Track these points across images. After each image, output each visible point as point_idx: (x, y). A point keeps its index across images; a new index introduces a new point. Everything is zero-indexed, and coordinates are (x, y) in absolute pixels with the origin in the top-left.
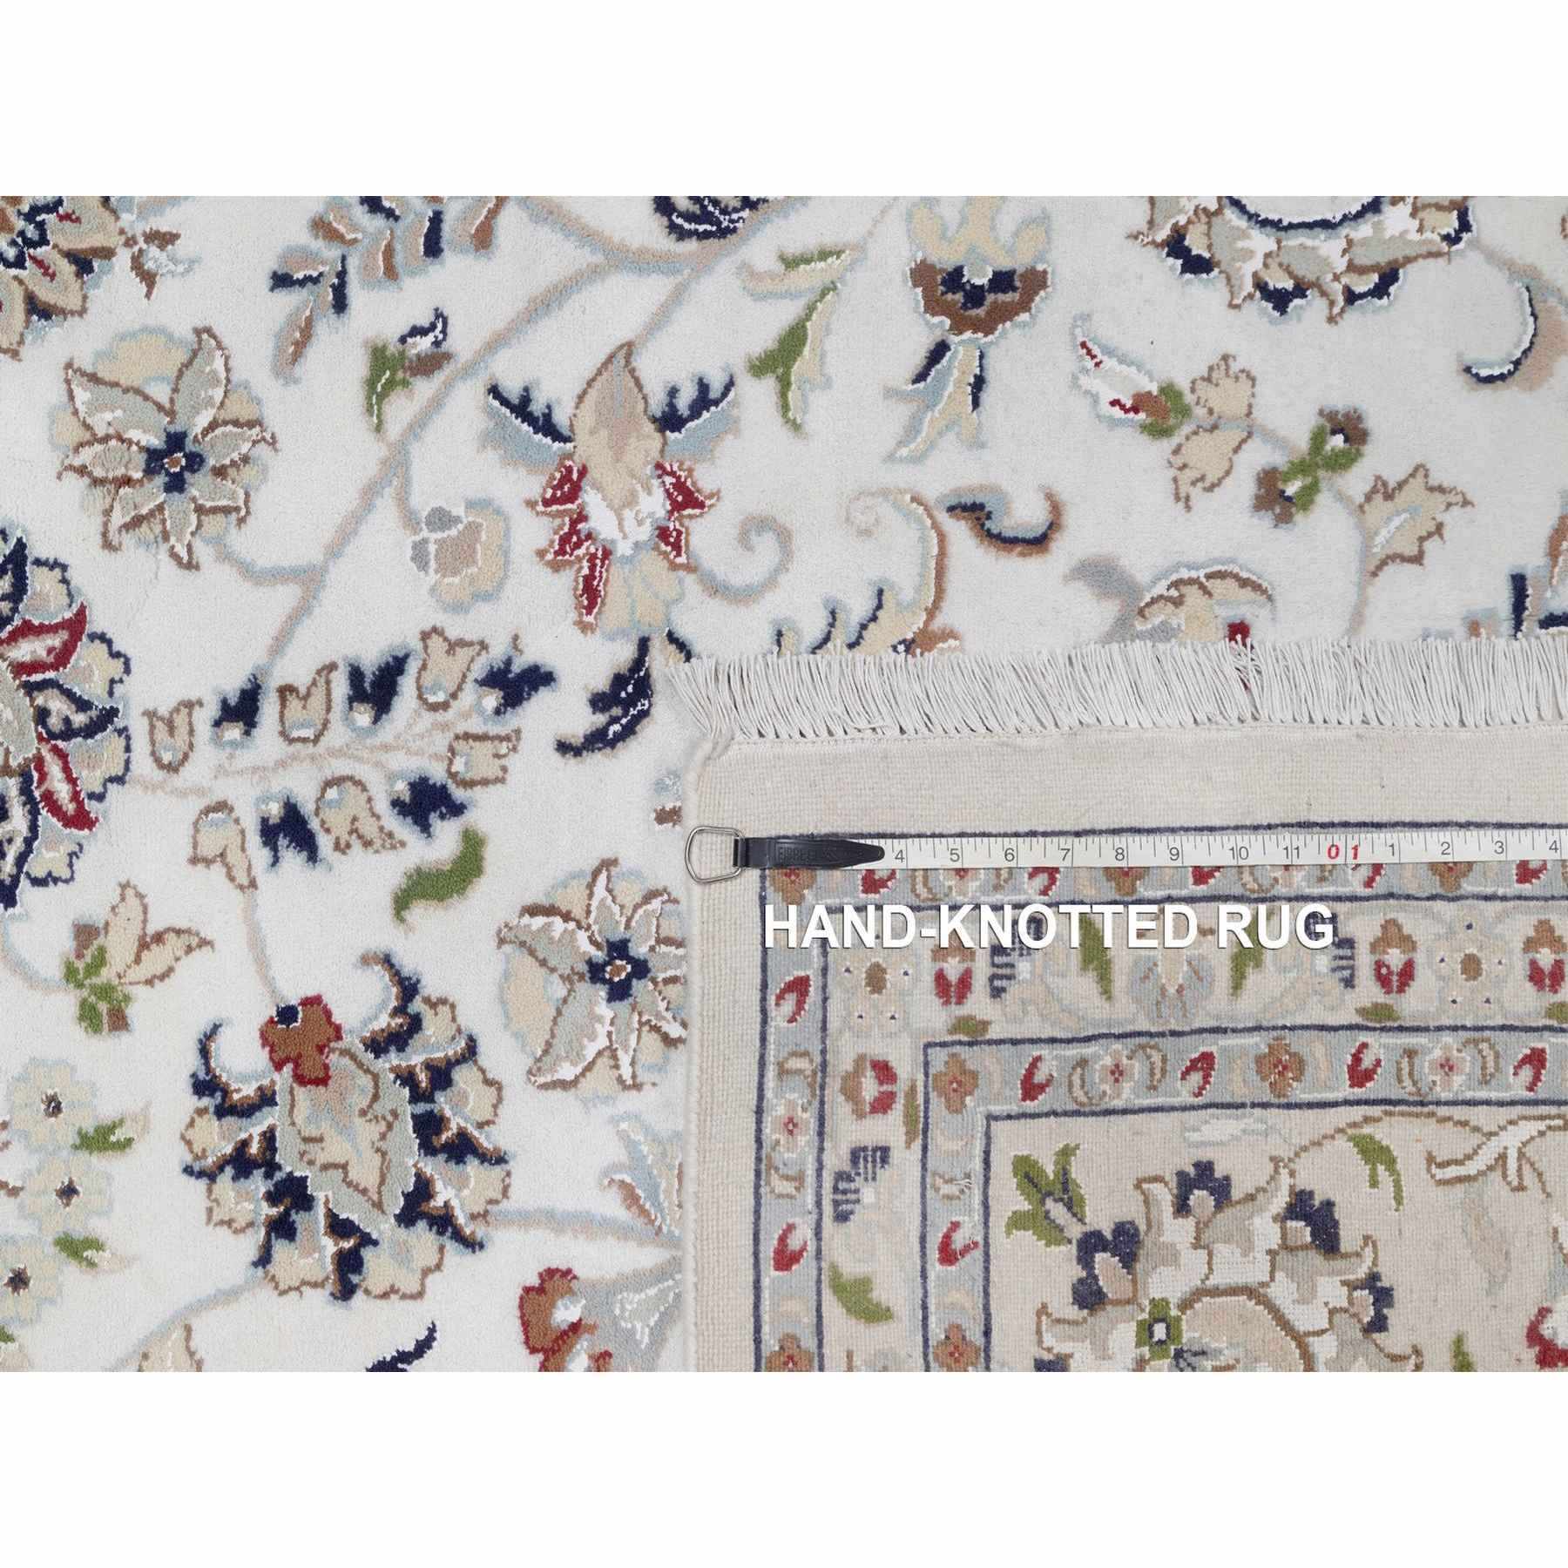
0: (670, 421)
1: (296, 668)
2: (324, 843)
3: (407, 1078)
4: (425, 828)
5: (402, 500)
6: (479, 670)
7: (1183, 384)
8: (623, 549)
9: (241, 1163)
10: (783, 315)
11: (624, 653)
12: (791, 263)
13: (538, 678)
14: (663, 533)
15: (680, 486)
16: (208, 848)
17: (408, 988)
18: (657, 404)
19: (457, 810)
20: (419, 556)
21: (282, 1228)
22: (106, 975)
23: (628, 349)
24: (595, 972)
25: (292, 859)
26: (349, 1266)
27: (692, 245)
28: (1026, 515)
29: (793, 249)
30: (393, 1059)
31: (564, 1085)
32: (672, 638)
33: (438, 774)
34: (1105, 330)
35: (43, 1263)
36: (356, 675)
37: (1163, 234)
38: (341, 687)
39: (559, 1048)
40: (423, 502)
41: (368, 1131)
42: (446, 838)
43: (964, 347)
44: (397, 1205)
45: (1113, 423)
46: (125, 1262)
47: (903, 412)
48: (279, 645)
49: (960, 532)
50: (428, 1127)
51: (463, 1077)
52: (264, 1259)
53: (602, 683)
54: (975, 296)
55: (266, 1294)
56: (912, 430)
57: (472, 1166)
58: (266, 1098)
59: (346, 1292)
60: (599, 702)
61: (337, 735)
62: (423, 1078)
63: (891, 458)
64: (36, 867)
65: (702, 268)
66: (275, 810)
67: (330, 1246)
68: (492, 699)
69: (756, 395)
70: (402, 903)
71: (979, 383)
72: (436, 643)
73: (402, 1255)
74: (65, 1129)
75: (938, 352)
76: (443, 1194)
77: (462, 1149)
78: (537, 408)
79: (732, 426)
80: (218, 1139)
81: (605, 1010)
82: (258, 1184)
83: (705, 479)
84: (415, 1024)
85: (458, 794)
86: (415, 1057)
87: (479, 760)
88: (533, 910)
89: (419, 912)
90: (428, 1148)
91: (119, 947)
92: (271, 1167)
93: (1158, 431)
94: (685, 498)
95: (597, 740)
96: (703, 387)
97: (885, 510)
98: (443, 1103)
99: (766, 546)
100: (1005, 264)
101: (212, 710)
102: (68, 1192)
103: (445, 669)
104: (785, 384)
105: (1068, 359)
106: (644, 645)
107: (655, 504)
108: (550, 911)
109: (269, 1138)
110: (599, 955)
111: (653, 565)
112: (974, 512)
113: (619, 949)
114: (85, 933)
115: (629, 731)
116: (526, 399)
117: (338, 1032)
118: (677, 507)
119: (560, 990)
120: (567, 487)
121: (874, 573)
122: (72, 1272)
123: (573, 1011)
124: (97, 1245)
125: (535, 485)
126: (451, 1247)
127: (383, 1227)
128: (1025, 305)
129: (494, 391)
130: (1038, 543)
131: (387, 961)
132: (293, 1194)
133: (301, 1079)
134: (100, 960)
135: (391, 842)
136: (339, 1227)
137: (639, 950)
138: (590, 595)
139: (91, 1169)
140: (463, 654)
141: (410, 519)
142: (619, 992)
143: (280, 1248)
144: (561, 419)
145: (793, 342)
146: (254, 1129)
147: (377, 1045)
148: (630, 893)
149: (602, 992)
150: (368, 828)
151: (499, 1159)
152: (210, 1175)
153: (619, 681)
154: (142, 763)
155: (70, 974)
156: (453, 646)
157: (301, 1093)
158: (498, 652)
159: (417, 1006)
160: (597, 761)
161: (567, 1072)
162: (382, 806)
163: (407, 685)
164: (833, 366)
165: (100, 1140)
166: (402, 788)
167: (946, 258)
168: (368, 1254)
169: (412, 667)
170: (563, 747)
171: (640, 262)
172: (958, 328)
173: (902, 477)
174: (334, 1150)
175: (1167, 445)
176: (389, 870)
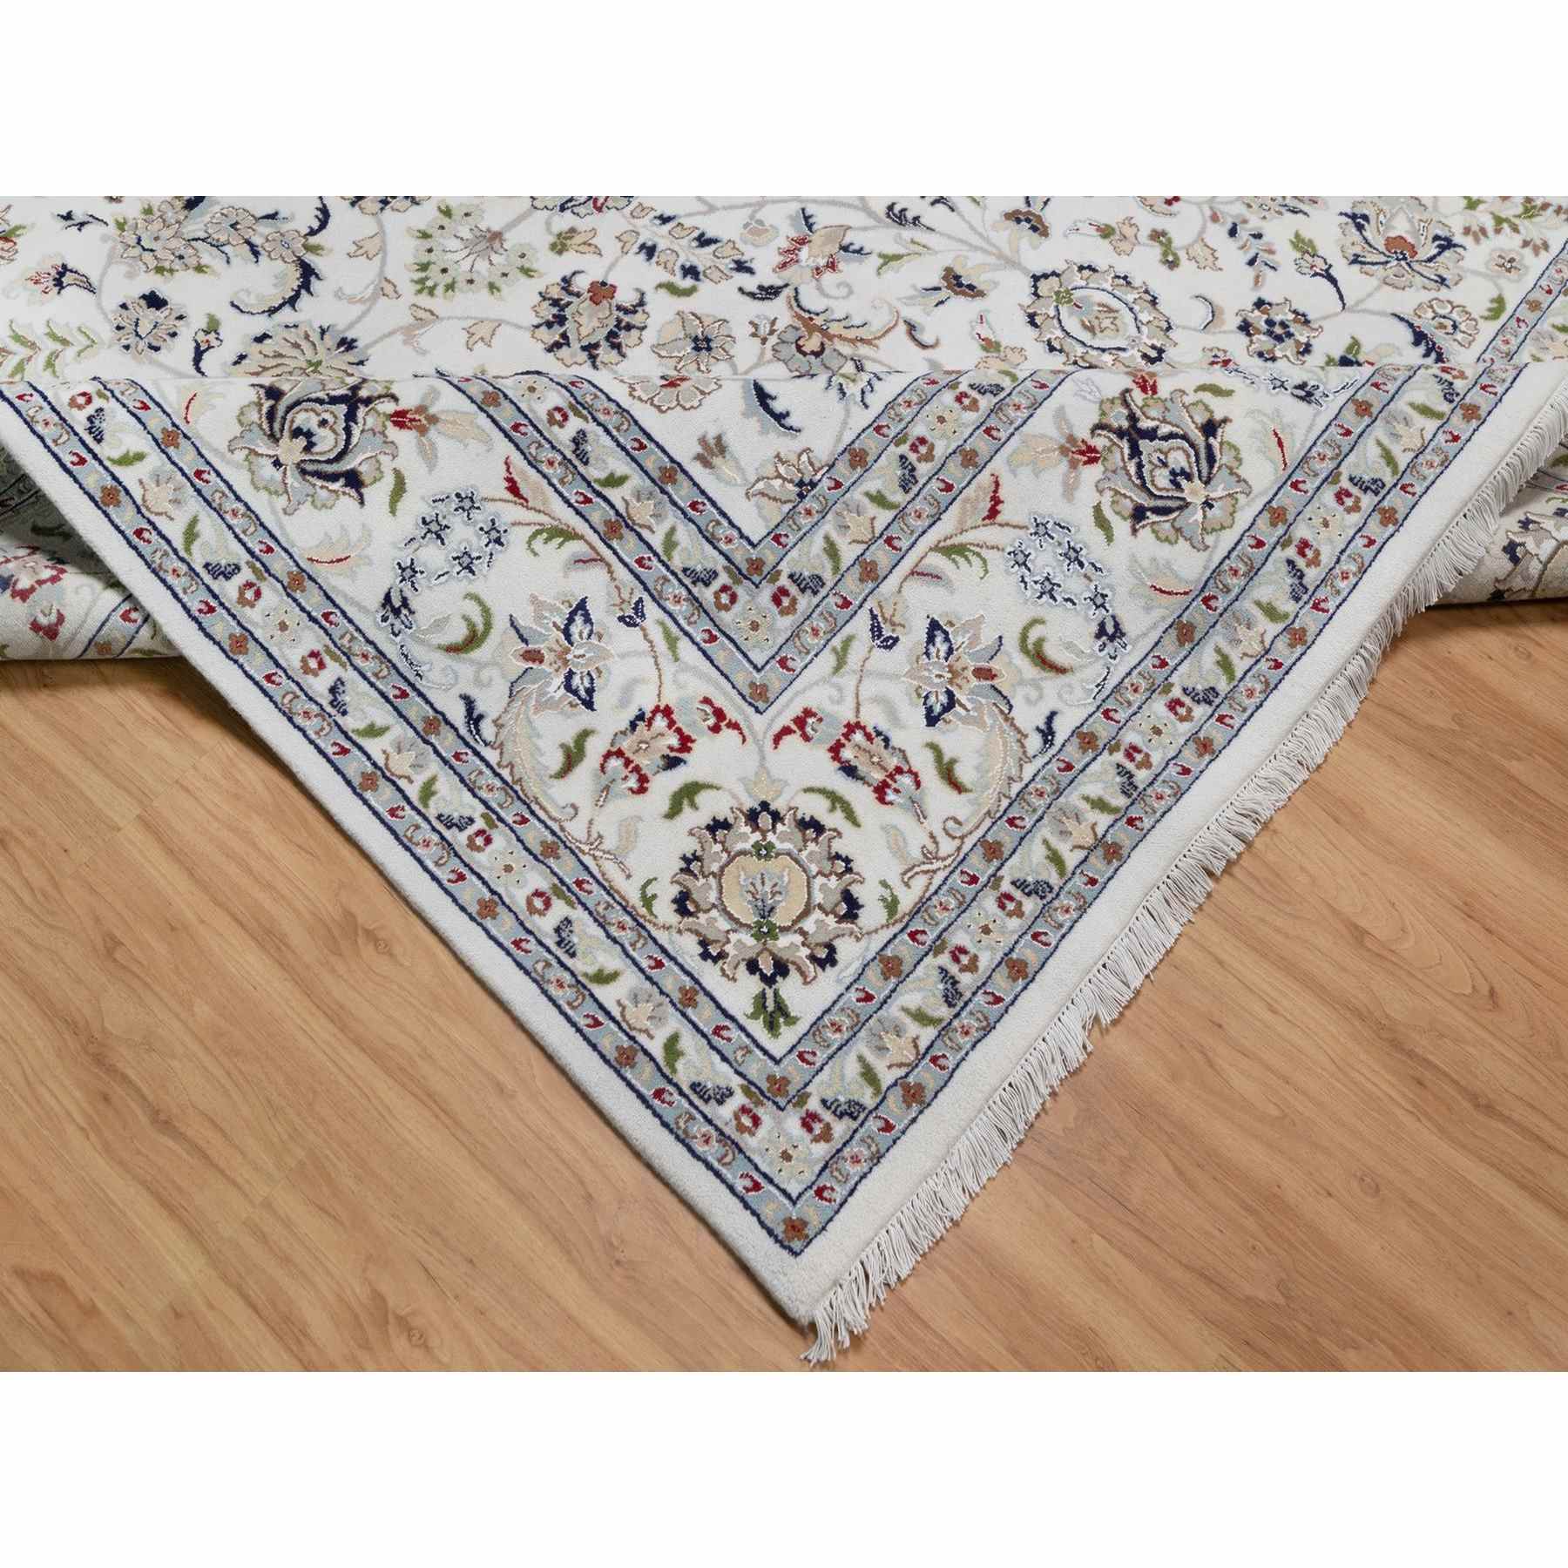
0: (845, 249)
1: (688, 222)
2: (655, 259)
3: (619, 321)
4: (685, 276)
5: (755, 212)
6: (736, 258)
7: (1004, 344)
8: (803, 264)
9: (555, 303)
10: (902, 251)
11: (779, 283)
12: (913, 242)
13: (750, 271)
14: (817, 269)
15: (833, 263)
16: (624, 238)
17: (641, 303)
18: (845, 243)
19: (697, 279)
20: (746, 226)
21: (549, 325)
22: (568, 242)
23: (850, 228)
24: (696, 339)
25: (643, 256)
26: (557, 345)
27: (889, 221)
28: (927, 338)
29: (916, 240)
30: (621, 314)
31: (660, 356)
32: (796, 289)
33: (701, 269)
34: (990, 317)
35: (481, 282)
36: (702, 235)
37: (1031, 311)
38: (696, 234)
39: (667, 347)
40: (758, 216)
41: (596, 323)
42: (688, 282)
43: (944, 294)
44: (585, 343)
45: (973, 338)
46: (501, 299)
47: (912, 292)
48: (690, 215)
49: (902, 328)
50: (612, 335)
51: (634, 332)
52: (538, 327)
53: (766, 284)
54: (960, 285)
55: (528, 334)
56: (911, 298)
57: (615, 351)
58: (578, 295)
59: (550, 350)
60: (761, 288)
61: (684, 242)
62: (623, 324)
63: (899, 299)
64: (576, 210)
65: (887, 226)
66: (650, 244)
67: (557, 338)
68: (733, 265)
69: (875, 261)
70: (660, 286)
71: (942, 302)
72: (731, 245)
73: (573, 355)
74: (520, 262)
75: (937, 289)
76: (600, 351)
77: (617, 347)
78: (811, 221)
79: (861, 262)
80: (555, 293)
81: (689, 350)
82: (555, 310)
83: (841, 266)
84: (635, 312)
85: (701, 277)
86: (627, 319)
87: (716, 275)
88: (693, 314)
89: (663, 292)
90: (607, 339)
91: (578, 239)
92: (562, 309)
93: (985, 349)
94: (832, 266)
95: (752, 295)
96: (862, 249)
97: (886, 307)
98: (622, 333)
99: (844, 291)
100: (974, 284)
101: (658, 214)
102: (505, 275)
103: (728, 251)
104: (885, 264)
105: (975, 317)
106: (786, 285)
107: (822, 262)
108: (699, 318)
109: (569, 304)
110: (700, 336)
111: (808, 273)
112: (911, 328)
113: (708, 340)
114: (573, 230)
115: (762, 299)
116: (810, 217)
117: (612, 297)
118: (827, 266)
119: (681, 335)
120: (802, 241)
121: (869, 318)
122: (485, 291)
123: (680, 343)
124: (498, 290)
125: (793, 234)
126: (589, 363)
127: (576, 345)
128: (973, 297)
129: (803, 210)
130: (924, 347)
131: (643, 294)
132: (561, 320)
133: (591, 299)
134: (571, 238)
135: (673, 273)
136: (564, 336)
137: (713, 345)
138: (784, 265)
139: (515, 274)
140: (736, 252)
141: (752, 217)
142: (697, 349)
143: (544, 328)
144: (815, 227)
145: (897, 257)
146: (567, 299)
147: (619, 308)
148: (724, 331)
149: (693, 345)
150: (670, 265)
151: (624, 356)
152: (544, 299)
153: (771, 287)
154: (627, 211)
155: (559, 235)
156: (734, 248)
157: (588, 302)
158: (744, 258)
159: (640, 309)
160: (748, 299)
161: (663, 353)
162: (679, 264)
163: (713, 247)
164: (903, 269)
165: (527, 272)
166: (688, 265)
167: (959, 271)
168: (565, 348)
169: (719, 245)
170: (741, 290)
171: (870, 213)
172: (948, 287)
173: (899, 305)
174: (582, 320)
175: (985, 354)
176: (665, 277)
